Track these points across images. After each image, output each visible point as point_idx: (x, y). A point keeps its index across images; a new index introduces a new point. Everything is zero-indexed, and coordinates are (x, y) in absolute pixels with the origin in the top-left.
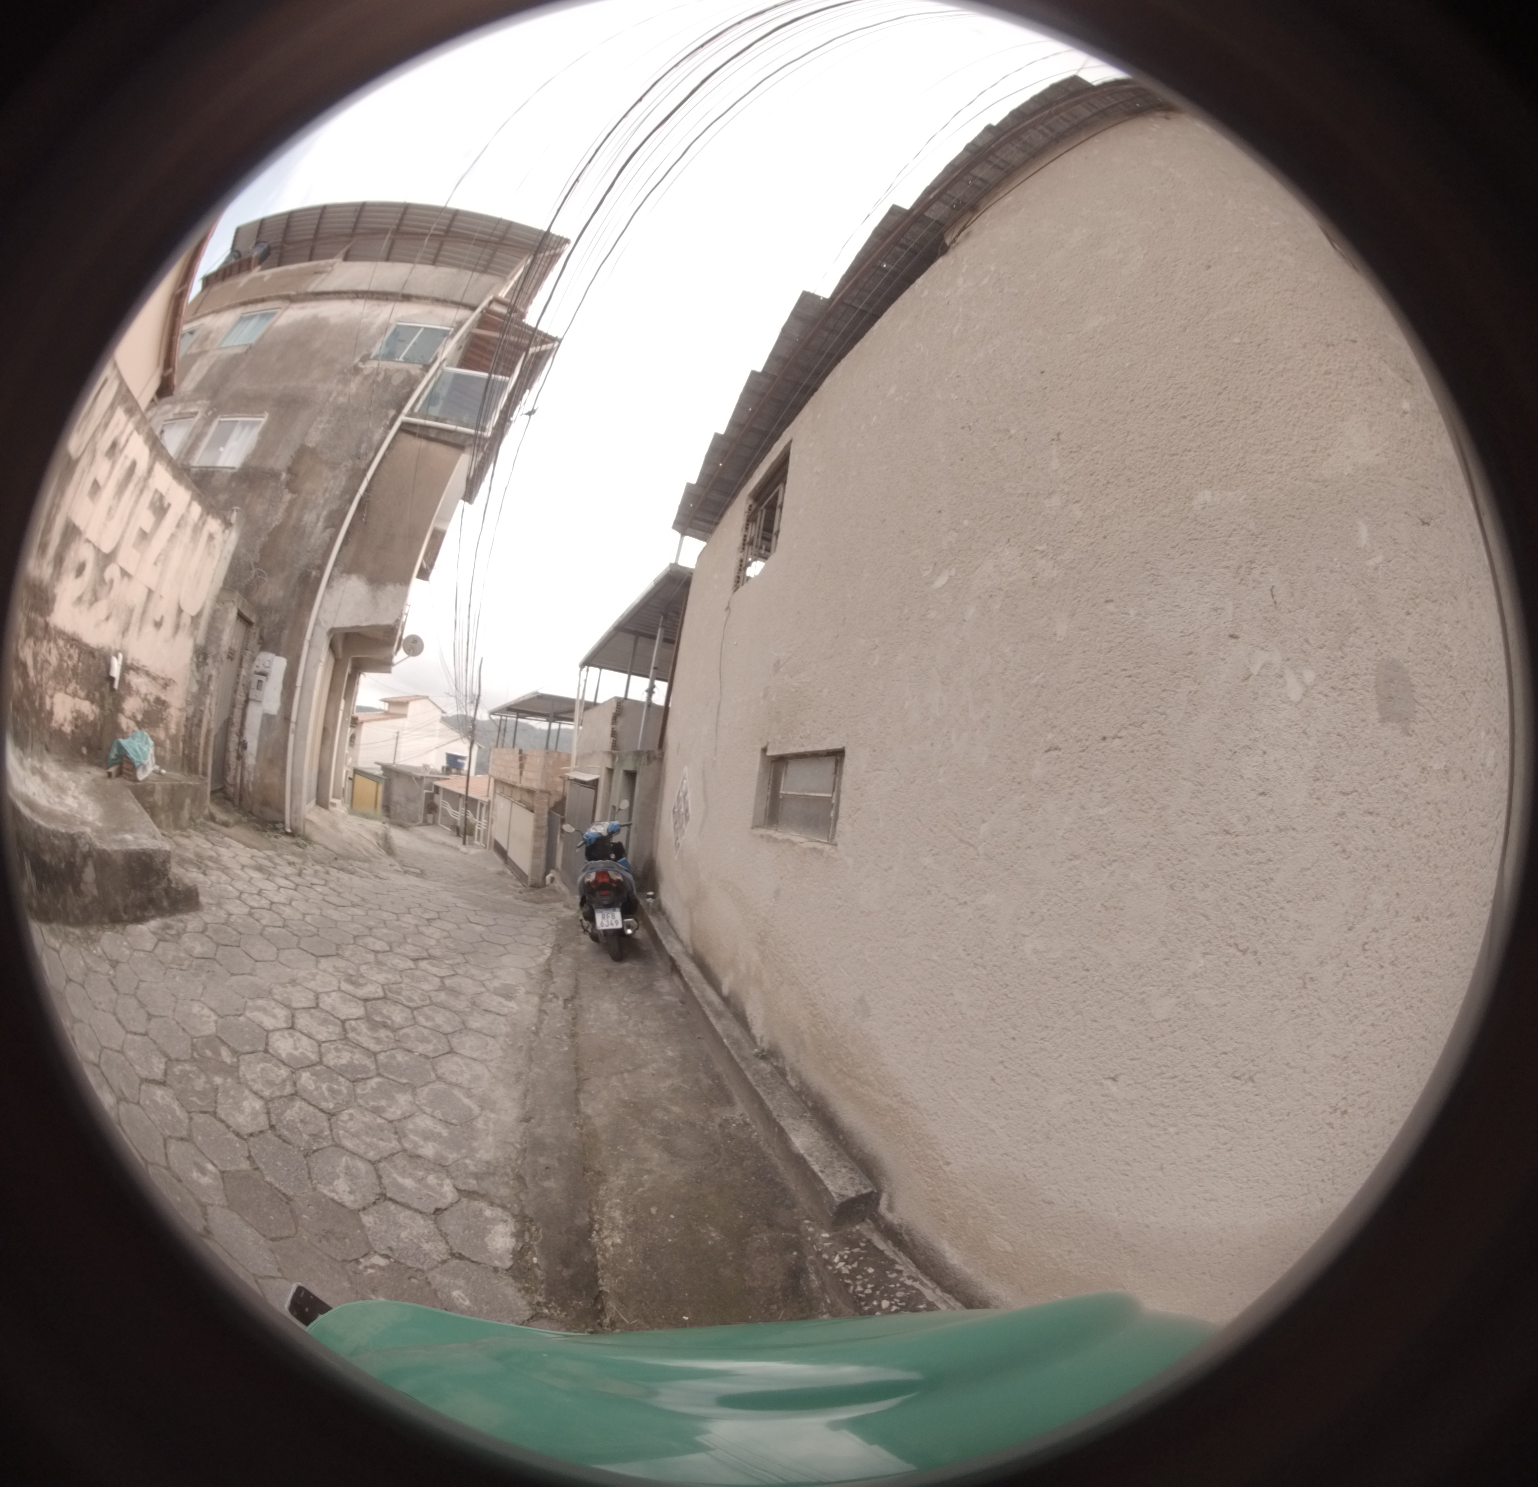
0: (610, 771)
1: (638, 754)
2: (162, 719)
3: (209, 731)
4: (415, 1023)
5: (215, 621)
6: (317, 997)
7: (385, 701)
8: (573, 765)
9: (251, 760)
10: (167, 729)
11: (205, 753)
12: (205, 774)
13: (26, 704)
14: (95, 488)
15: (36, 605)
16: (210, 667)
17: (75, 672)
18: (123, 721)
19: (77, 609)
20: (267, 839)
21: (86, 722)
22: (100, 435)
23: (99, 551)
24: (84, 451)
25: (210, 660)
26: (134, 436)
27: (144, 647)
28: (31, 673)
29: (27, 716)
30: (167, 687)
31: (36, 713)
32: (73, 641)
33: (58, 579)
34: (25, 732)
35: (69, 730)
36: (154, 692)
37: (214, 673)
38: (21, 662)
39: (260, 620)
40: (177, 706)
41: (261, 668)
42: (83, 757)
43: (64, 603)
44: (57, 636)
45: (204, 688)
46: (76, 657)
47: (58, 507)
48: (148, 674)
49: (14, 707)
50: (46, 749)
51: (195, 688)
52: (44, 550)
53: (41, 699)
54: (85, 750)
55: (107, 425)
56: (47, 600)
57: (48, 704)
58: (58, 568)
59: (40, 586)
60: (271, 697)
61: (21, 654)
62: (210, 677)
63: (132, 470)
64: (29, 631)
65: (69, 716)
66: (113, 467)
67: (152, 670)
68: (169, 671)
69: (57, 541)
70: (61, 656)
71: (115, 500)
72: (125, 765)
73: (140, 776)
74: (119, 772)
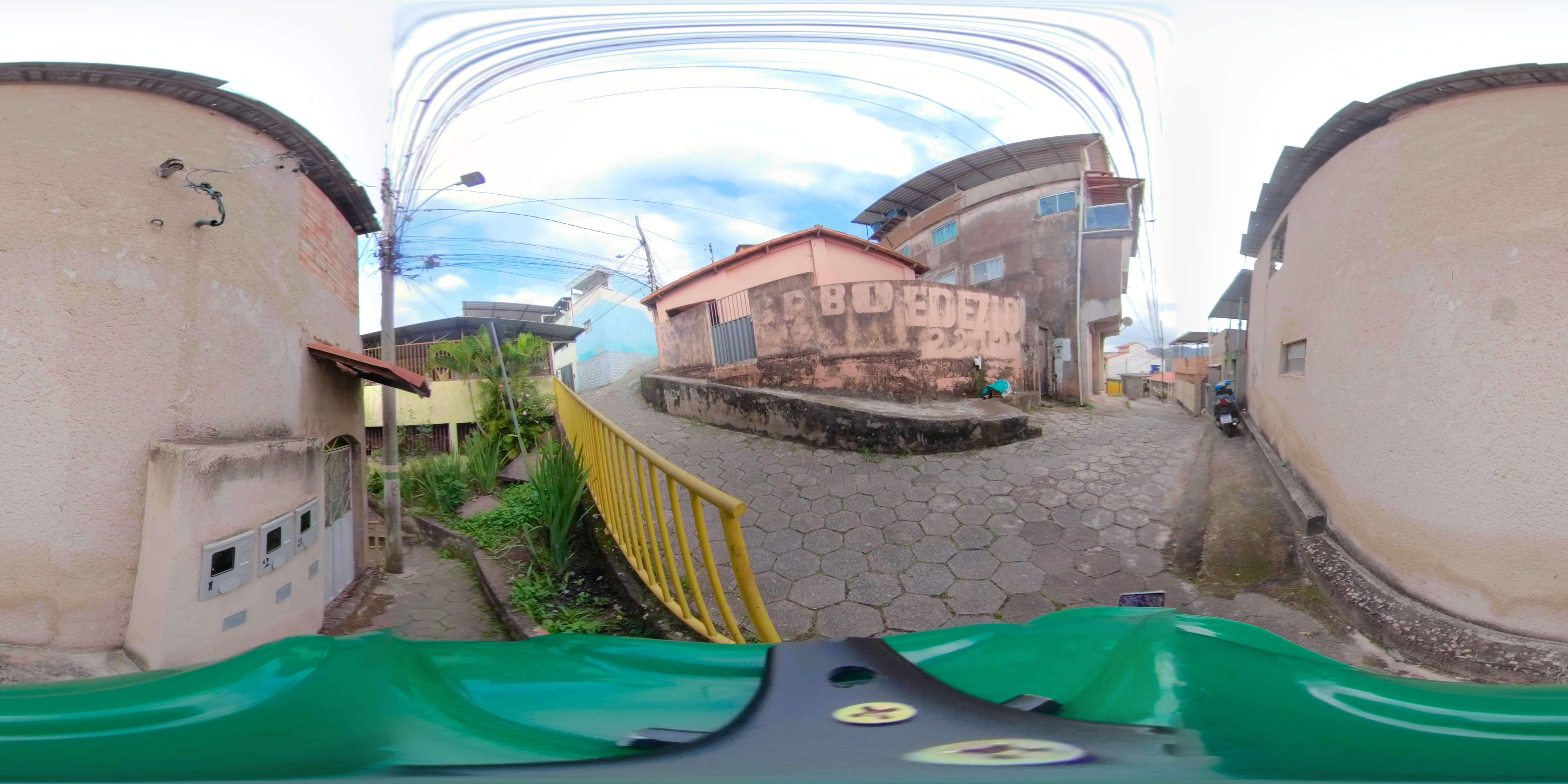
0: (1226, 360)
2: (1011, 374)
3: (1037, 374)
4: (1144, 464)
5: (1028, 334)
6: (1101, 458)
7: (1117, 348)
8: (1210, 361)
9: (1060, 379)
10: (1014, 377)
11: (1037, 382)
12: (1037, 389)
13: (911, 389)
14: (920, 312)
15: (903, 358)
16: (1032, 350)
17: (950, 370)
18: (988, 379)
19: (941, 350)
20: (1073, 408)
21: (964, 384)
22: (901, 299)
23: (944, 328)
24: (893, 307)
25: (1031, 348)
26: (930, 289)
27: (992, 351)
28: (912, 378)
29: (913, 392)
30: (1009, 362)
31: (922, 389)
32: (944, 360)
33: (918, 345)
34: (911, 397)
35: (952, 389)
36: (1003, 365)
37: (1035, 351)
38: (898, 378)
39: (1051, 328)
40: (1018, 368)
41: (1058, 345)
42: (963, 396)
43: (929, 350)
44: (930, 361)
45: (1030, 358)
46: (949, 365)
47: (891, 327)
48: (998, 360)
49: (895, 393)
50: (934, 399)
51: (1026, 359)
52: (894, 341)
53: (925, 384)
54: (964, 394)
55: (902, 294)
56: (913, 354)
57: (932, 384)
58: (915, 342)
59: (901, 352)
60: (1066, 355)
61: (897, 375)
62: (1033, 354)
63: (943, 299)
64: (901, 367)
65: (950, 385)
66: (927, 302)
67: (1000, 358)
68: (1010, 356)
69: (905, 335)
70: (937, 367)
71: (941, 311)
72: (993, 393)
73: (1004, 395)
74: (990, 397)
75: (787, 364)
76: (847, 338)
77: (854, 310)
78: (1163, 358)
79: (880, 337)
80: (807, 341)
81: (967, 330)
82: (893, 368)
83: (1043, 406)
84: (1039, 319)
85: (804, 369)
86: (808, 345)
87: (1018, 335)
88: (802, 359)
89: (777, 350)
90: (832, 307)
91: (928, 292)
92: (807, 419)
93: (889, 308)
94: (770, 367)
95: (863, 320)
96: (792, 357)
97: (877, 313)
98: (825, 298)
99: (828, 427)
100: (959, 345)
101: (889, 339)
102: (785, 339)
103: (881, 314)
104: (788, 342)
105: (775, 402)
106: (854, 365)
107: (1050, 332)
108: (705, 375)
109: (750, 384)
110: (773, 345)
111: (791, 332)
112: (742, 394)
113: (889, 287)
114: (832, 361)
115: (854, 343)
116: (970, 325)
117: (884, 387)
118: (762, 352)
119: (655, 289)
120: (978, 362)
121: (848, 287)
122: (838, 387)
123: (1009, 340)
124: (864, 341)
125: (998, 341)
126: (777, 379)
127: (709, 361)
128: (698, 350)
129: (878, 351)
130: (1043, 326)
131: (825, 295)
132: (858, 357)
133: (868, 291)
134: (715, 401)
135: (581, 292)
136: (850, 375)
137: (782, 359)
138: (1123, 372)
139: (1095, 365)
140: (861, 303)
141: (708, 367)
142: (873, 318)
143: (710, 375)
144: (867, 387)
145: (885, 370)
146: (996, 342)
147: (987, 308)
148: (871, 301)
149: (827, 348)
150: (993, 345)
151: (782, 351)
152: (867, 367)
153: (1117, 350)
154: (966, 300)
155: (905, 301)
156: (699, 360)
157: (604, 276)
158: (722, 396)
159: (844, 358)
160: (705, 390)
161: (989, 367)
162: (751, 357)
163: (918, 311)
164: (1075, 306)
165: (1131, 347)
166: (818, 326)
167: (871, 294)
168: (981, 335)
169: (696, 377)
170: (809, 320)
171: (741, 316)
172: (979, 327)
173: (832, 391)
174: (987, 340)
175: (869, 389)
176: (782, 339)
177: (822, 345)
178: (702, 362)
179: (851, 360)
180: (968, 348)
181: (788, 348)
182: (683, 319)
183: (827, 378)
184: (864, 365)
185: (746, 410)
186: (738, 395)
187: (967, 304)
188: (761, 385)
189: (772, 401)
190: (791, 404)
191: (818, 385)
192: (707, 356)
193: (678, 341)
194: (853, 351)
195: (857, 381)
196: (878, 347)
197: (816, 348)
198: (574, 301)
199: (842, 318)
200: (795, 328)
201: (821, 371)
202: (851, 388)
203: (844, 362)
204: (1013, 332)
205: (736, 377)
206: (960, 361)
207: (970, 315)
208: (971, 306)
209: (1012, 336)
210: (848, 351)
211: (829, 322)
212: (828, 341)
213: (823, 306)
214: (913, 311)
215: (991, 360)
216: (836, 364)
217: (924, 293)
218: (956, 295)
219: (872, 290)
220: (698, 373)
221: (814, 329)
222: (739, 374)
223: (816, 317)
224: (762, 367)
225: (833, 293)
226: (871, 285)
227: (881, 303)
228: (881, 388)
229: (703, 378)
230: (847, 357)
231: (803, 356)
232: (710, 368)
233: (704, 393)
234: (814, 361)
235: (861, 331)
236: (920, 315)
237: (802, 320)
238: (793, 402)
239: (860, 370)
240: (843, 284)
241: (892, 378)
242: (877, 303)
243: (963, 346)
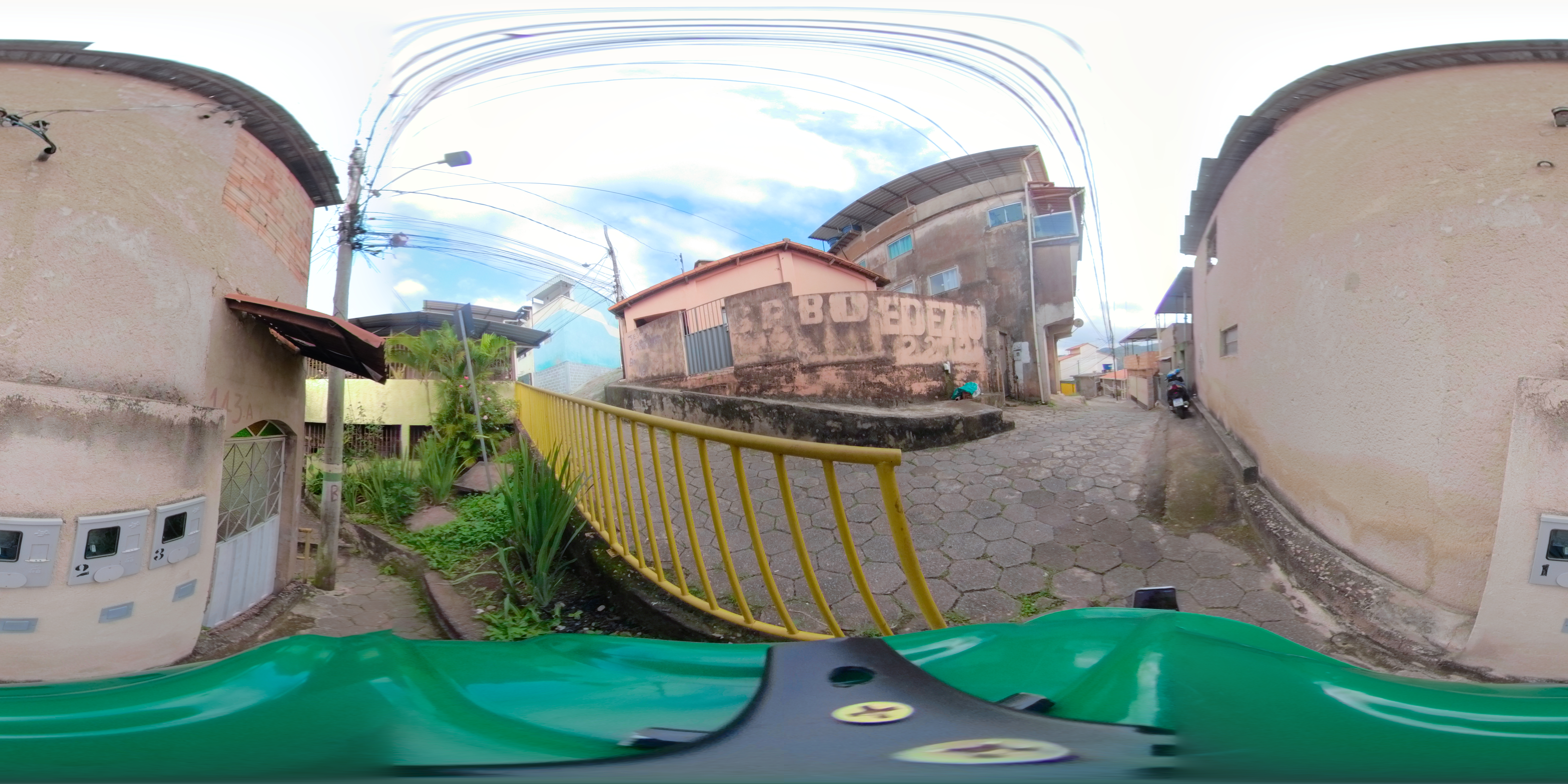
0: (1175, 353)
1: (1184, 343)
3: (1000, 376)
5: (989, 340)
7: (1069, 349)
8: (1160, 355)
9: (1021, 381)
10: (980, 380)
11: (1000, 383)
12: (1001, 390)
13: (888, 393)
14: (894, 321)
15: (882, 364)
16: (994, 354)
17: (923, 374)
18: (957, 383)
19: (914, 356)
20: (1035, 407)
21: (936, 388)
22: (875, 309)
23: (915, 336)
24: (868, 317)
25: (993, 352)
26: (901, 299)
27: (959, 356)
28: (889, 383)
29: (890, 396)
30: (975, 366)
31: (898, 394)
32: (917, 366)
33: (893, 352)
34: (889, 401)
35: (925, 393)
36: (970, 369)
37: (997, 355)
38: (875, 383)
39: (1009, 332)
40: (982, 371)
41: (1017, 348)
42: (936, 399)
43: (904, 357)
44: (904, 367)
45: (993, 362)
46: (922, 370)
47: (867, 336)
48: (965, 364)
49: (873, 398)
50: (910, 402)
51: (989, 363)
52: (870, 349)
53: (901, 388)
54: (937, 397)
55: (877, 304)
56: (889, 360)
57: (907, 389)
58: (890, 349)
59: (877, 359)
60: (1025, 357)
61: (874, 381)
62: (996, 357)
63: (913, 308)
64: (878, 373)
65: (924, 389)
66: (899, 312)
67: (966, 363)
68: (975, 361)
69: (881, 343)
70: (911, 372)
71: (912, 319)
72: (964, 395)
73: (974, 396)
74: (962, 398)
75: (766, 372)
76: (826, 346)
77: (832, 319)
78: (1114, 357)
79: (858, 345)
80: (786, 350)
81: (935, 337)
82: (870, 374)
83: (1008, 405)
84: (998, 324)
85: (784, 377)
86: (787, 353)
87: (981, 340)
88: (781, 367)
89: (755, 359)
90: (810, 317)
91: (900, 303)
92: (796, 423)
93: (865, 318)
94: (749, 376)
95: (841, 328)
96: (771, 365)
97: (853, 322)
98: (804, 308)
99: (817, 431)
100: (930, 351)
101: (866, 347)
102: (764, 347)
103: (858, 323)
104: (766, 350)
105: (761, 408)
106: (833, 372)
107: (1009, 336)
108: (677, 384)
109: (728, 392)
110: (751, 354)
111: (770, 341)
112: (723, 402)
113: (864, 298)
114: (811, 369)
115: (832, 351)
116: (938, 332)
117: (863, 392)
118: (739, 361)
119: (620, 299)
120: (947, 367)
121: (826, 297)
122: (818, 394)
123: (973, 346)
124: (842, 349)
125: (963, 347)
126: (755, 387)
127: (681, 371)
128: (670, 360)
129: (855, 358)
130: (1003, 332)
131: (803, 305)
132: (836, 364)
133: (845, 301)
134: (691, 410)
135: (541, 302)
136: (829, 382)
137: (760, 367)
138: (1076, 374)
139: (1051, 366)
140: (838, 313)
141: (681, 377)
142: (850, 327)
143: (683, 384)
144: (847, 393)
145: (863, 376)
146: (962, 347)
147: (953, 316)
148: (848, 311)
149: (806, 356)
150: (959, 350)
151: (760, 360)
152: (846, 374)
153: (1068, 353)
154: (933, 309)
155: (879, 311)
156: (670, 370)
157: (567, 286)
158: (701, 405)
159: (823, 366)
160: (681, 399)
161: (957, 372)
162: (727, 366)
163: (891, 320)
164: (1031, 311)
165: (1081, 348)
166: (797, 335)
167: (847, 304)
168: (947, 341)
169: (666, 387)
170: (788, 328)
171: (717, 325)
172: (946, 334)
173: (812, 397)
174: (954, 346)
175: (849, 395)
176: (761, 347)
177: (802, 354)
178: (674, 371)
179: (830, 368)
180: (937, 354)
181: (767, 356)
182: (654, 328)
183: (807, 386)
184: (843, 372)
185: (728, 418)
186: (718, 403)
187: (935, 313)
188: (738, 393)
189: (757, 407)
190: (778, 409)
191: (799, 393)
192: (679, 366)
193: (647, 350)
194: (832, 359)
195: (837, 388)
196: (856, 355)
197: (795, 356)
198: (534, 310)
199: (820, 327)
200: (773, 337)
201: (801, 378)
202: (831, 395)
203: (824, 369)
204: (976, 338)
205: (713, 386)
206: (931, 366)
207: (938, 323)
208: (938, 314)
209: (976, 342)
210: (827, 358)
211: (807, 330)
212: (808, 349)
213: (802, 315)
214: (887, 320)
215: (959, 364)
216: (816, 371)
217: (896, 303)
218: (924, 305)
219: (848, 300)
220: (669, 383)
221: (793, 338)
222: (714, 383)
223: (794, 326)
224: (740, 376)
225: (811, 303)
226: (848, 295)
227: (857, 313)
228: (860, 394)
229: (675, 387)
230: (827, 365)
231: (783, 364)
232: (683, 378)
233: (680, 402)
234: (794, 369)
235: (839, 340)
236: (894, 324)
237: (781, 329)
238: (779, 408)
239: (840, 377)
240: (821, 295)
241: (870, 384)
242: (854, 312)
243: (933, 353)
